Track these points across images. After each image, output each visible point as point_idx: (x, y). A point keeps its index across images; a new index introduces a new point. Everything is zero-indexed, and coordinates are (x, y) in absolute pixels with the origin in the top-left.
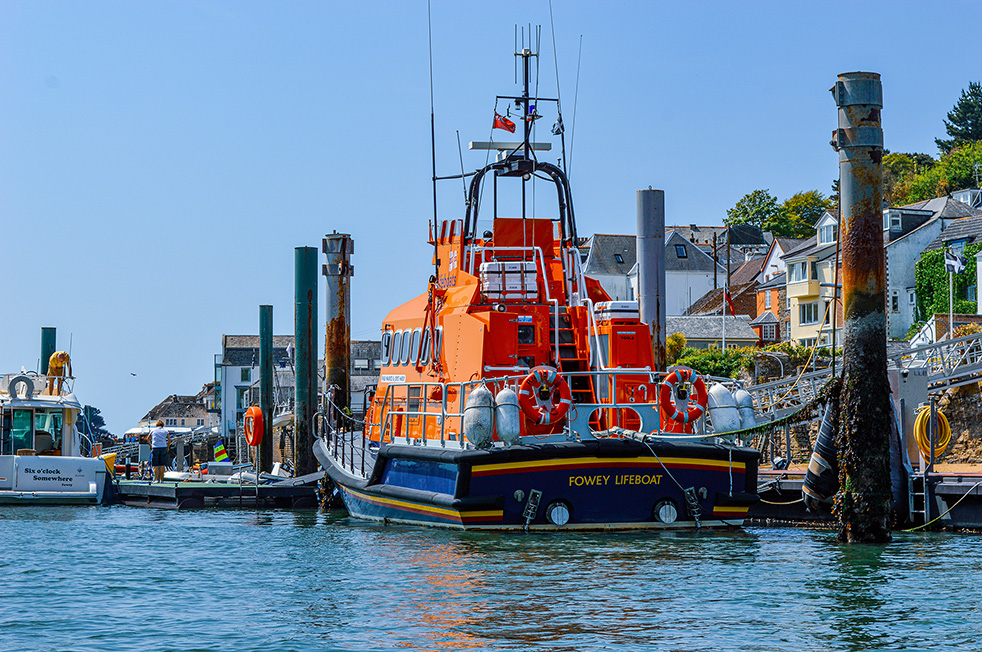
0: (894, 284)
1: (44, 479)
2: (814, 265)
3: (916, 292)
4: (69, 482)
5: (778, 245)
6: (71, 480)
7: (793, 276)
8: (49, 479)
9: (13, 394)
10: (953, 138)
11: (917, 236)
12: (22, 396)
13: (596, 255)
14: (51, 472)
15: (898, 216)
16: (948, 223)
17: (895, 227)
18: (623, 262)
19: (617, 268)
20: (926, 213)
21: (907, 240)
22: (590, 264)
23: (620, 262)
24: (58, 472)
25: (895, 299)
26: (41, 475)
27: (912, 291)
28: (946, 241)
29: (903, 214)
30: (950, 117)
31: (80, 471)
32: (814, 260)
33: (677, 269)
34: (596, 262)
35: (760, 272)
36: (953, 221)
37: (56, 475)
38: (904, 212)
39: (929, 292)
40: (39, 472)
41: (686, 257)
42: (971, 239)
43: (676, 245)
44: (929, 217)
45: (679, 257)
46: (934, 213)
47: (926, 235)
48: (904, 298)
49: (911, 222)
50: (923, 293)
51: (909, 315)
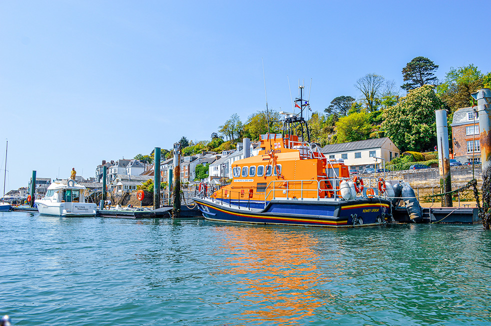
0: (191, 171)
6: (87, 210)
9: (69, 185)
12: (71, 185)
13: (119, 164)
19: (124, 166)
21: (194, 162)
25: (191, 173)
27: (195, 172)
28: (203, 162)
31: (90, 207)
36: (202, 159)
40: (78, 207)
42: (207, 163)
44: (197, 158)
47: (197, 162)
48: (193, 173)
49: (194, 159)
50: (197, 172)
51: (193, 176)
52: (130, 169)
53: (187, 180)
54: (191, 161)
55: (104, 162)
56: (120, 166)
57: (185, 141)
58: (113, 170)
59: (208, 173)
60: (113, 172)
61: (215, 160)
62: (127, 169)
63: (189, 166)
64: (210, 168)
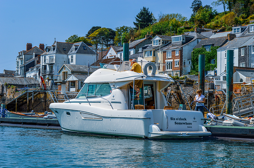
0: (184, 58)
1: (180, 124)
2: (154, 51)
3: (192, 61)
4: (190, 126)
5: (112, 48)
6: (191, 124)
7: (146, 55)
8: (182, 124)
10: (137, 22)
11: (191, 44)
13: (57, 48)
14: (182, 119)
15: (184, 37)
16: (200, 40)
17: (183, 41)
18: (66, 51)
19: (64, 52)
20: (192, 37)
21: (188, 45)
22: (56, 51)
23: (65, 51)
24: (185, 120)
25: (184, 63)
26: (178, 121)
27: (190, 61)
28: (204, 45)
29: (186, 37)
30: (137, 16)
31: (194, 119)
32: (154, 50)
33: (84, 53)
34: (58, 50)
35: (105, 56)
36: (201, 40)
37: (184, 122)
38: (186, 36)
39: (196, 61)
40: (177, 119)
41: (86, 50)
42: (213, 45)
43: (83, 46)
44: (192, 38)
45: (84, 50)
46: (194, 37)
47: (193, 44)
48: (187, 63)
49: (188, 40)
50: (194, 61)
51: (188, 68)
52: (74, 56)
53: (178, 73)
54: (183, 43)
55: (29, 46)
56: (59, 51)
57: (148, 14)
58: (47, 57)
59: (215, 62)
60: (47, 62)
61: (227, 41)
62: (70, 57)
63: (181, 51)
64: (219, 53)
